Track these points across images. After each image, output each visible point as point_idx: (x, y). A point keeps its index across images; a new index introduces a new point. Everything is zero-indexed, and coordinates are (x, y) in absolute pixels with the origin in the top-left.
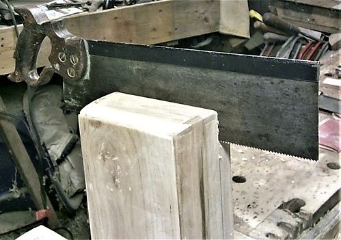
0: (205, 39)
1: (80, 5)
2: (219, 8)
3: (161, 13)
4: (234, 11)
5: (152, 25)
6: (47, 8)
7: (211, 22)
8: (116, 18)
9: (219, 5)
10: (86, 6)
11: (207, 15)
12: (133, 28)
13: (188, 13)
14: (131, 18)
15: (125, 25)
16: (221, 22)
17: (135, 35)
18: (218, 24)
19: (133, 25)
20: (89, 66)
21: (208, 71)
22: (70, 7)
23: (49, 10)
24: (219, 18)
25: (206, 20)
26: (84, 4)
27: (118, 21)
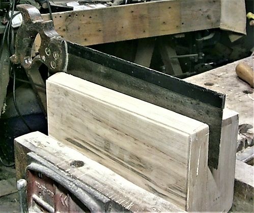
0: (209, 34)
1: (105, 2)
2: (220, 8)
3: (170, 10)
4: (232, 11)
5: (162, 19)
6: (78, 4)
7: (213, 19)
8: (132, 12)
9: (220, 5)
10: (110, 3)
11: (209, 13)
12: (146, 21)
13: (193, 11)
14: (145, 13)
15: (140, 17)
16: (221, 20)
17: (148, 27)
18: (218, 21)
19: (146, 18)
20: (67, 62)
21: (149, 84)
22: (97, 3)
23: (80, 5)
24: (220, 17)
25: (208, 17)
26: (108, 2)
27: (134, 14)
